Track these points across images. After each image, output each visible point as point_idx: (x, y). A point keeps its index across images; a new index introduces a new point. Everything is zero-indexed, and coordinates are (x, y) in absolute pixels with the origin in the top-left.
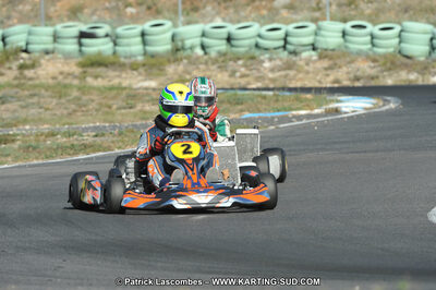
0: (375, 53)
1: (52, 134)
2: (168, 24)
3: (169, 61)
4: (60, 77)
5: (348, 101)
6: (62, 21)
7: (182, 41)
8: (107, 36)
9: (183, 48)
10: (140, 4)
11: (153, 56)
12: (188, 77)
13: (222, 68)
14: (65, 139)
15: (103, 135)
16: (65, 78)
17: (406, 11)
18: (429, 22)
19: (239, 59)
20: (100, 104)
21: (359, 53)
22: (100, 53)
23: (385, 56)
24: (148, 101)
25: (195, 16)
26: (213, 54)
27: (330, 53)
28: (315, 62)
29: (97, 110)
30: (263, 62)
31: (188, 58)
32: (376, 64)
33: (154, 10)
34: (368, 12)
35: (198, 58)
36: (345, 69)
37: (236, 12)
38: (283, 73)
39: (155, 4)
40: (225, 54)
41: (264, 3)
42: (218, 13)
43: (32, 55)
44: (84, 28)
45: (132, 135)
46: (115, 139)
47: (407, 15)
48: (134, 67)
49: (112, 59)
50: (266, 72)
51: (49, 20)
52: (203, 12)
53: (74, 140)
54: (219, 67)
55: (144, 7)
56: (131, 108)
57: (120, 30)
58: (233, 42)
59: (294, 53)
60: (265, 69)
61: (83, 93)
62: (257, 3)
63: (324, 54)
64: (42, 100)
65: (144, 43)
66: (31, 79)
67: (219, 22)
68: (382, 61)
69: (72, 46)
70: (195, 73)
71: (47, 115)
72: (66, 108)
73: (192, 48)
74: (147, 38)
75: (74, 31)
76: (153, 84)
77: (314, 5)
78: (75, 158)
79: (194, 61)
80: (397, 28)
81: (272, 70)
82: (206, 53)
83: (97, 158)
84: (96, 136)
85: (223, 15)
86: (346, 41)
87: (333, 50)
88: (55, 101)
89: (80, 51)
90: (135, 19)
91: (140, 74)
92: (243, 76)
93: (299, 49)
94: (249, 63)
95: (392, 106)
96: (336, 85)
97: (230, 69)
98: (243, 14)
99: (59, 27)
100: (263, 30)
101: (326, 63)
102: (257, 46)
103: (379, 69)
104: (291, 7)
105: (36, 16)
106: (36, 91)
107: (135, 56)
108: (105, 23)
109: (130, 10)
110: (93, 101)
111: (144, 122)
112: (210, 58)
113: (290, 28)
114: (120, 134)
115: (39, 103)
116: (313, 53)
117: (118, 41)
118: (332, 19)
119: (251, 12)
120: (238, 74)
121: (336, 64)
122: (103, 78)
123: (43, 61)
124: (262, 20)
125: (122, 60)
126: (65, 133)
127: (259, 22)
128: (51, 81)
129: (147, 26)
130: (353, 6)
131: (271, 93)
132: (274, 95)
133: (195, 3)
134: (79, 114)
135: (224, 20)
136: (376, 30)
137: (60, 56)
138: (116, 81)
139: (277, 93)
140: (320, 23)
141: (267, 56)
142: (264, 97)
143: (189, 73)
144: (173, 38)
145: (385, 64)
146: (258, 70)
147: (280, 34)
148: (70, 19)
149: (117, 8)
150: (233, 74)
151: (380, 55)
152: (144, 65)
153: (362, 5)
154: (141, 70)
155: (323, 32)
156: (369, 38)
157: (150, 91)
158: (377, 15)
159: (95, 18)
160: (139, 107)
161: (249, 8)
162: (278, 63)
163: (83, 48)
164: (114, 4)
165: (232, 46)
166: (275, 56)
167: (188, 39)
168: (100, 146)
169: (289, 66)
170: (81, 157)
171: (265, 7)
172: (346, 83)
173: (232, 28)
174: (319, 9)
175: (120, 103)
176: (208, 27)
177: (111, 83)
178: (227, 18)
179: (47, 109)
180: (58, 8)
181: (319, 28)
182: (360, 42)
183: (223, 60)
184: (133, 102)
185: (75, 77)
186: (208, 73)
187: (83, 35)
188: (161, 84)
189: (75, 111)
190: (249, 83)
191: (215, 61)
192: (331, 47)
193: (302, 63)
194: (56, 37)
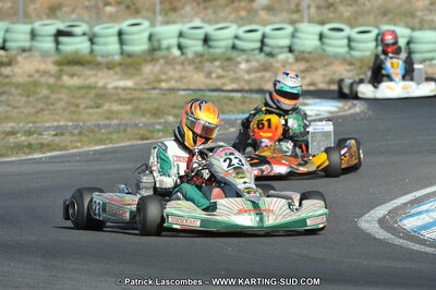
0: (352, 56)
1: (13, 133)
2: (146, 24)
3: (146, 61)
4: (36, 76)
5: (315, 104)
6: (41, 19)
7: (159, 41)
8: (84, 34)
9: (159, 49)
10: (119, 4)
11: (130, 55)
12: (164, 77)
13: (198, 69)
14: (23, 138)
15: (62, 134)
16: (42, 76)
17: (385, 14)
18: (407, 26)
19: (215, 60)
20: (68, 103)
21: (336, 56)
22: (76, 52)
23: (361, 60)
24: (116, 101)
25: (173, 16)
26: (190, 55)
27: (306, 55)
28: (291, 64)
29: (64, 109)
30: (239, 63)
31: (165, 58)
32: (353, 67)
33: (133, 10)
34: (347, 14)
35: (175, 58)
36: (321, 72)
37: (215, 13)
38: (259, 75)
39: (134, 4)
40: (201, 55)
41: (243, 4)
42: (197, 14)
43: (10, 53)
44: (62, 26)
45: (92, 135)
46: (73, 138)
47: (386, 19)
48: (110, 66)
49: (89, 58)
50: (242, 73)
51: (27, 18)
52: (182, 12)
53: (33, 139)
54: (196, 68)
55: (123, 7)
56: (98, 107)
57: (98, 29)
58: (211, 43)
59: (270, 55)
60: (242, 70)
61: (53, 92)
62: (236, 4)
63: (301, 57)
64: (11, 98)
65: (122, 42)
66: (7, 77)
67: (197, 23)
68: (358, 65)
69: (48, 44)
70: (171, 73)
71: (14, 113)
72: (33, 107)
73: (168, 48)
74: (125, 37)
75: (52, 29)
76: (129, 83)
77: (293, 7)
78: (30, 157)
79: (170, 62)
80: (375, 32)
81: (248, 72)
82: (183, 54)
83: (50, 157)
84: (56, 135)
85: (201, 15)
86: (323, 43)
87: (310, 53)
88: (24, 99)
89: (57, 49)
90: (113, 18)
91: (116, 73)
92: (219, 77)
93: (275, 51)
94: (226, 63)
95: (357, 110)
96: (312, 88)
97: (206, 70)
98: (222, 15)
99: (37, 25)
100: (240, 32)
101: (302, 66)
102: (234, 47)
103: (355, 72)
104: (269, 9)
105: (15, 14)
106: (6, 89)
107: (112, 55)
108: (83, 21)
109: (109, 9)
110: (61, 99)
111: (108, 122)
112: (187, 59)
113: (268, 29)
114: (80, 134)
115: (7, 100)
116: (290, 55)
117: (96, 40)
118: (311, 21)
119: (230, 13)
120: (214, 75)
121: (312, 67)
122: (79, 76)
123: (19, 58)
124: (240, 22)
125: (99, 59)
126: (25, 132)
127: (236, 22)
128: (27, 79)
129: (124, 25)
130: (332, 9)
131: (239, 95)
132: (243, 97)
133: (175, 3)
134: (46, 112)
135: (203, 21)
136: (353, 33)
137: (37, 54)
138: (92, 80)
139: (245, 95)
140: (298, 25)
141: (244, 57)
142: (231, 99)
143: (165, 73)
144: (150, 37)
145: (361, 68)
146: (235, 72)
147: (258, 35)
148: (49, 17)
149: (96, 7)
150: (209, 75)
151: (356, 59)
152: (120, 64)
153: (342, 8)
154: (118, 69)
155: (299, 35)
156: (345, 41)
157: (119, 91)
158: (356, 19)
159: (74, 16)
160: (106, 106)
161: (228, 10)
162: (255, 64)
163: (61, 47)
164: (93, 3)
165: (210, 47)
166: (251, 58)
167: (166, 39)
168: (58, 145)
169: (265, 68)
170: (37, 156)
171: (244, 8)
172: (322, 86)
173: (209, 29)
174: (298, 11)
175: (89, 103)
176: (185, 27)
177: (87, 82)
178: (206, 18)
179: (14, 107)
180: (37, 6)
181: (296, 30)
182: (337, 45)
183: (199, 61)
184: (100, 101)
185: (52, 76)
186: (184, 74)
187: (60, 33)
188: (136, 84)
189: (42, 110)
190: (224, 85)
191: (192, 62)
192: (308, 49)
193: (278, 65)
194: (33, 35)
